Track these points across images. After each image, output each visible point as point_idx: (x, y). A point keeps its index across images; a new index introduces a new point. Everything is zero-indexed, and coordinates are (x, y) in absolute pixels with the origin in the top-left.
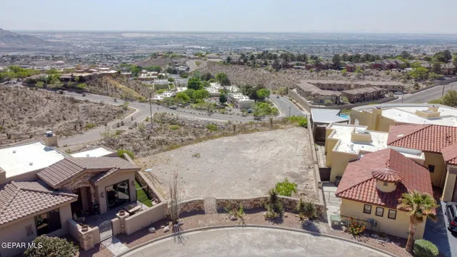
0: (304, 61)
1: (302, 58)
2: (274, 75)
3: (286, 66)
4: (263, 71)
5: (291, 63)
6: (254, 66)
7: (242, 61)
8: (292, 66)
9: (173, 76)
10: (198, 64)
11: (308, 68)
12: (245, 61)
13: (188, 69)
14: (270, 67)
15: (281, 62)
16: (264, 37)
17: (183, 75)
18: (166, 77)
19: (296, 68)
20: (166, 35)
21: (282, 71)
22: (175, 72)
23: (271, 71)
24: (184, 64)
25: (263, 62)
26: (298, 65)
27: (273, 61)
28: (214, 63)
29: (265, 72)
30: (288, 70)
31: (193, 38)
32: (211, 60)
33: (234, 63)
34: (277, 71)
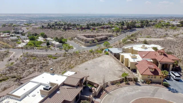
1: (74, 25)
2: (64, 32)
3: (69, 29)
4: (59, 31)
5: (70, 27)
6: (55, 29)
7: (49, 27)
8: (71, 29)
9: (18, 35)
10: (28, 29)
11: (78, 29)
12: (51, 27)
13: (23, 31)
14: (62, 29)
15: (66, 27)
16: (51, 16)
17: (23, 34)
18: (15, 36)
19: (73, 29)
20: (5, 15)
21: (67, 31)
22: (18, 33)
23: (63, 31)
24: (21, 29)
25: (58, 27)
26: (73, 28)
27: (63, 27)
28: (36, 28)
29: (60, 31)
30: (70, 30)
31: (20, 17)
32: (34, 27)
33: (46, 28)
34: (65, 30)
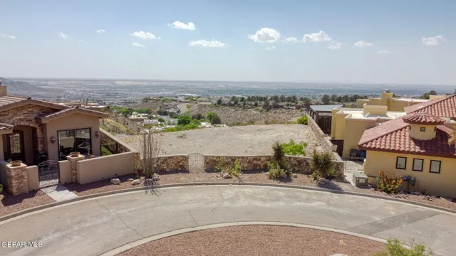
0: (294, 102)
1: (292, 100)
2: (264, 115)
3: (276, 107)
4: (253, 111)
5: (281, 104)
6: (244, 107)
7: (233, 103)
8: (282, 107)
9: (164, 118)
10: (189, 107)
11: (298, 108)
12: (236, 103)
13: (179, 111)
14: (261, 108)
15: (271, 103)
16: (253, 86)
17: (172, 115)
18: (156, 118)
19: (286, 109)
21: (272, 111)
22: (165, 114)
23: (261, 111)
24: (175, 107)
25: (253, 103)
26: (288, 105)
27: (263, 103)
28: (205, 106)
29: (255, 112)
30: (278, 111)
31: (184, 86)
32: (203, 103)
33: (224, 105)
34: (268, 110)
